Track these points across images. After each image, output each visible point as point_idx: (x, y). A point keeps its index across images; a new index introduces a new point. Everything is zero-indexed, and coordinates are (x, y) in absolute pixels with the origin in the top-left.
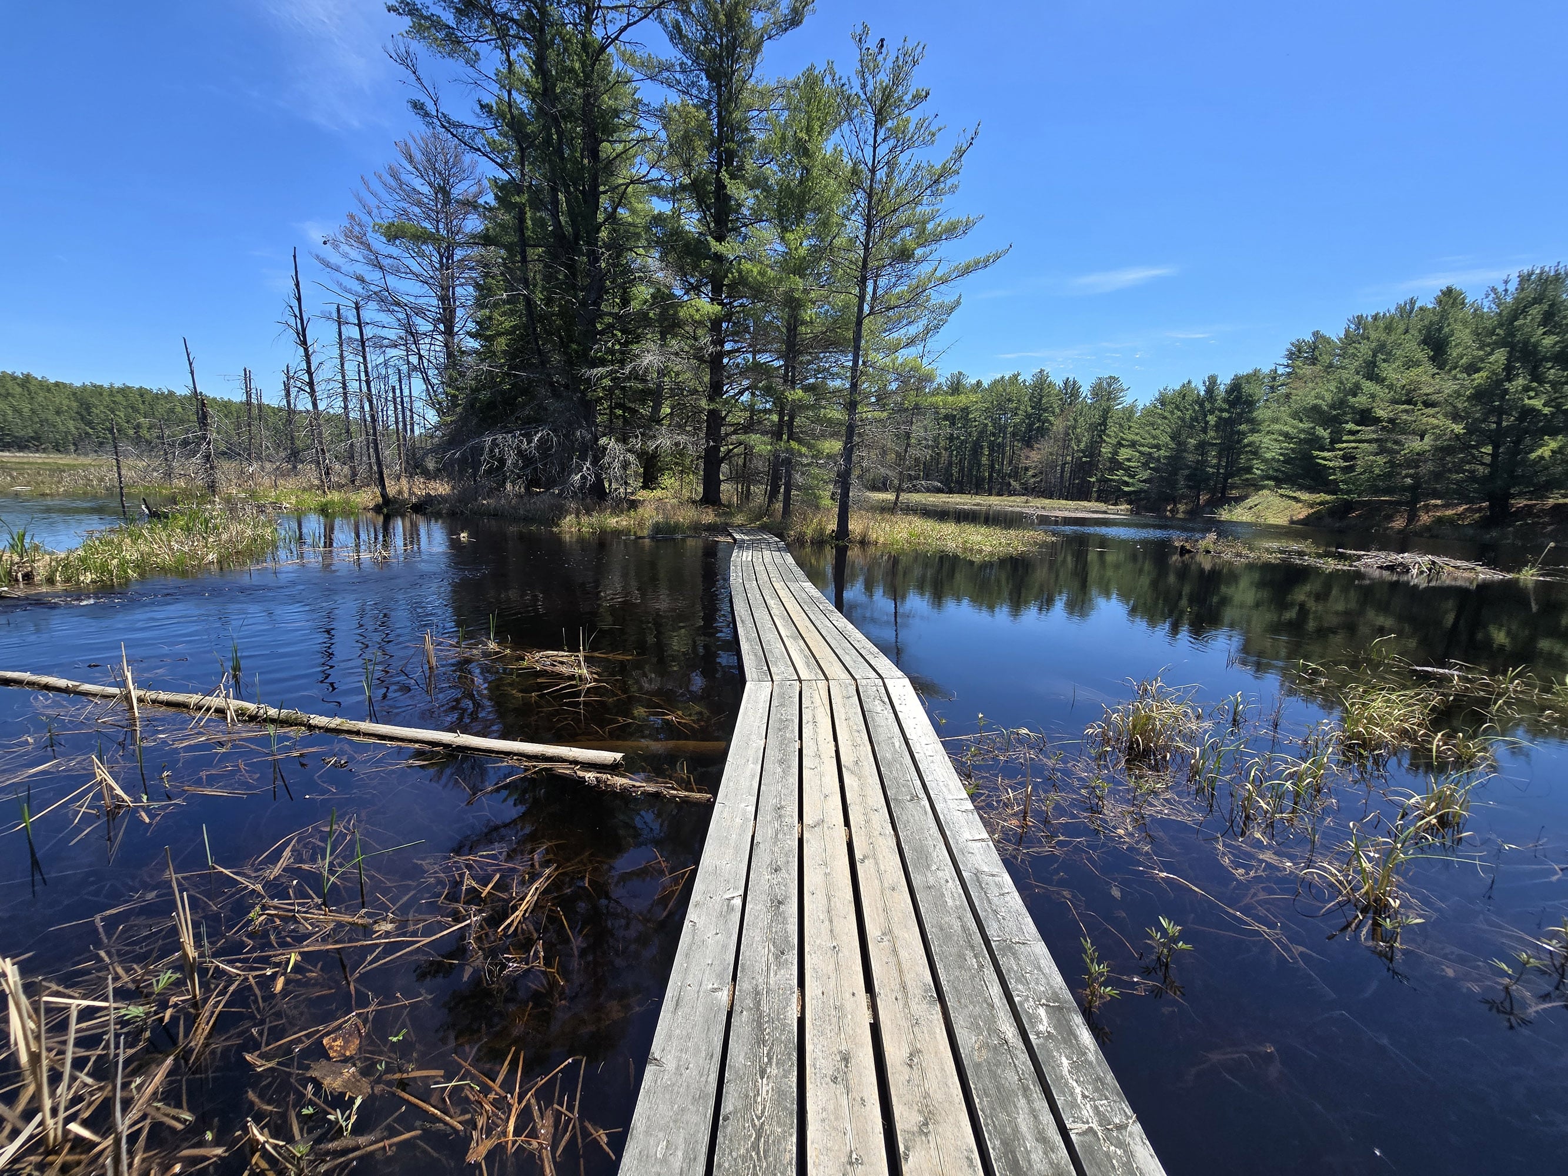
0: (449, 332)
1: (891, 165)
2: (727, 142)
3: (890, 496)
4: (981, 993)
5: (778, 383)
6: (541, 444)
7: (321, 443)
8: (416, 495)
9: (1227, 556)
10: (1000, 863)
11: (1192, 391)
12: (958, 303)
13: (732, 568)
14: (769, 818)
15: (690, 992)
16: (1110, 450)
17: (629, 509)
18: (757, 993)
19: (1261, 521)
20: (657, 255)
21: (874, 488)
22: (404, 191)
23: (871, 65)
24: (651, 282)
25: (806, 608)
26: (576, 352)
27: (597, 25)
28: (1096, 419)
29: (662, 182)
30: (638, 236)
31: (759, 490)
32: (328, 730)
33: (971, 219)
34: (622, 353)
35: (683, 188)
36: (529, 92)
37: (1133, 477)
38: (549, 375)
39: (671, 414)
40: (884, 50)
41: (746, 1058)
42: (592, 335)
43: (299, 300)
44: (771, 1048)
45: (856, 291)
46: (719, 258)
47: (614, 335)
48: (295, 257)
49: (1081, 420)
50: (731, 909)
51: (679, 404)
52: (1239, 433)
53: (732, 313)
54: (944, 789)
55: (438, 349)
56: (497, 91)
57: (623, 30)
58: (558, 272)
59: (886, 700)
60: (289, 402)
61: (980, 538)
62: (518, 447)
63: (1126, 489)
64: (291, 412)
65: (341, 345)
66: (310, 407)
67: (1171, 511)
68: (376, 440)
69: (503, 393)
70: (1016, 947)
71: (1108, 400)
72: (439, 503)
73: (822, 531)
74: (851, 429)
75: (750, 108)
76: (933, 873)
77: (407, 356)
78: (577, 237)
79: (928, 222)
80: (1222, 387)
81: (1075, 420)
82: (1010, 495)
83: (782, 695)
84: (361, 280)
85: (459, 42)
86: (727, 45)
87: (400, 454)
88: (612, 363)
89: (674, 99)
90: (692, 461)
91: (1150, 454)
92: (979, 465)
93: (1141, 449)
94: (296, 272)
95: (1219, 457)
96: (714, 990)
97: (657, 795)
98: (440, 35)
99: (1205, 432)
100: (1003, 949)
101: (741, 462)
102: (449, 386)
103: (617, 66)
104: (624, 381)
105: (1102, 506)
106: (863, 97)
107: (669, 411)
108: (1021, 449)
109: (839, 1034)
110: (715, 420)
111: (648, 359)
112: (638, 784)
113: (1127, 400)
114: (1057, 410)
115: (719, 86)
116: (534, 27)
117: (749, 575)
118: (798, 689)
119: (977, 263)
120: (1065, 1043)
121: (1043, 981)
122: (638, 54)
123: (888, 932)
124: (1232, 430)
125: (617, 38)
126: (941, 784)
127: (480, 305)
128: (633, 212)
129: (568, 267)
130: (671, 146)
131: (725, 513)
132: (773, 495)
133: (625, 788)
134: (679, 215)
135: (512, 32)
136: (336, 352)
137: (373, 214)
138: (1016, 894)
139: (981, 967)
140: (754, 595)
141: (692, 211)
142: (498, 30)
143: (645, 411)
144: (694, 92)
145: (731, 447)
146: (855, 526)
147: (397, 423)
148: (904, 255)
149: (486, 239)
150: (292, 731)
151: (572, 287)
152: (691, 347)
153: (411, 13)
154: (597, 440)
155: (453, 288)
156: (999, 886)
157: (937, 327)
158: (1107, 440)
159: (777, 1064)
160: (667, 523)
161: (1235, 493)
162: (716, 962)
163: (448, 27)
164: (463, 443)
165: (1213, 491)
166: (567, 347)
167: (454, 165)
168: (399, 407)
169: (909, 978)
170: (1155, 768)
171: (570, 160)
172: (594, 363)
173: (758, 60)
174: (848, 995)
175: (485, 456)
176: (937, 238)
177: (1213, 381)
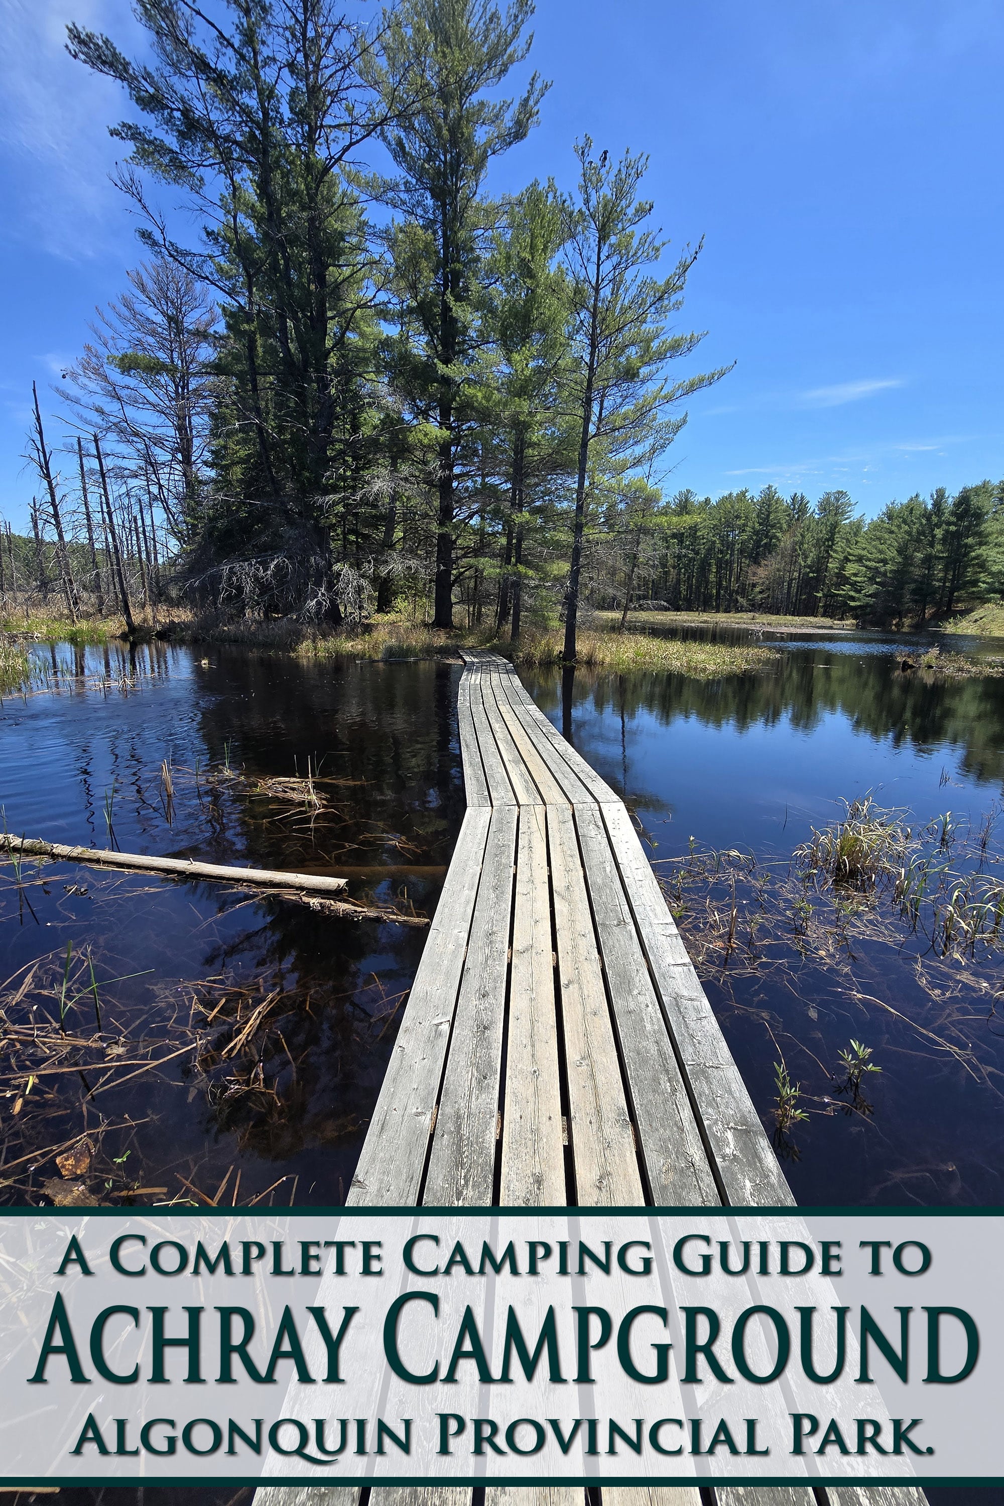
0: (187, 461)
1: (617, 283)
2: (453, 262)
3: (616, 615)
4: (672, 1117)
5: (505, 506)
6: (278, 570)
7: (68, 574)
8: (160, 623)
9: (949, 671)
10: (700, 987)
11: (920, 504)
12: (684, 421)
13: (460, 691)
14: (480, 944)
15: (396, 1116)
16: (837, 565)
17: (363, 633)
18: (459, 1117)
19: (986, 633)
20: (386, 380)
21: (602, 608)
22: (138, 320)
23: (594, 179)
24: (380, 408)
25: (529, 731)
26: (308, 479)
27: (321, 144)
28: (824, 535)
29: (390, 306)
30: (366, 361)
31: (490, 611)
32: (70, 858)
33: (696, 335)
34: (354, 479)
35: (411, 310)
36: (255, 217)
37: (859, 592)
38: (283, 504)
39: (404, 538)
40: (607, 162)
41: (445, 1180)
42: (325, 463)
43: (41, 433)
44: (468, 1171)
45: (581, 412)
46: (446, 381)
47: (345, 461)
48: (34, 390)
49: (808, 536)
50: (438, 1034)
51: (411, 528)
52: (966, 545)
53: (461, 437)
54: (651, 914)
55: (177, 478)
56: (223, 219)
57: (346, 149)
58: (288, 399)
59: (601, 824)
60: (37, 535)
61: (703, 657)
62: (255, 575)
63: (852, 604)
64: (39, 541)
65: (83, 477)
66: (56, 538)
67: (897, 625)
68: (119, 570)
69: (240, 521)
70: (710, 1071)
71: (836, 514)
72: (182, 630)
73: (550, 651)
74: (577, 552)
75: (475, 227)
76: (635, 998)
77: (148, 485)
78: (306, 363)
79: (652, 341)
80: (950, 500)
81: (803, 536)
82: (737, 611)
83: (500, 821)
84: (100, 411)
85: (183, 168)
86: (451, 163)
87: (144, 582)
88: (345, 489)
89: (400, 218)
90: (425, 584)
91: (877, 568)
92: (707, 582)
93: (868, 563)
94: (37, 405)
95: (946, 570)
96: (418, 1114)
97: (378, 920)
98: (166, 160)
99: (932, 546)
100: (696, 1074)
101: (472, 585)
102: (189, 515)
103: (342, 187)
104: (355, 508)
105: (827, 621)
106: (587, 213)
107: (402, 534)
108: (748, 566)
109: (533, 1157)
110: (445, 544)
111: (379, 485)
112: (359, 909)
113: (855, 515)
114: (785, 526)
115: (444, 205)
116: (257, 149)
117: (476, 698)
118: (516, 814)
119: (701, 380)
120: (750, 1166)
121: (733, 1105)
122: (362, 174)
123: (587, 1056)
124: (959, 544)
125: (340, 158)
126: (648, 908)
127: (214, 435)
128: (362, 335)
129: (297, 394)
130: (397, 268)
131: (456, 636)
132: (502, 616)
133: (347, 913)
134: (407, 338)
135: (235, 155)
136: (78, 484)
137: (109, 345)
138: (713, 1019)
139: (674, 1090)
140: (480, 719)
141: (420, 334)
142: (221, 154)
143: (379, 535)
144: (419, 211)
145: (462, 570)
146: (582, 647)
147: (140, 552)
148: (629, 375)
149: (218, 369)
150: (36, 860)
151: (301, 415)
152: (421, 471)
153: (133, 137)
154: (331, 566)
155: (190, 418)
156: (697, 1010)
157: (663, 447)
158: (834, 555)
159: (473, 1186)
160: (399, 647)
161: (961, 606)
162: (422, 1087)
163: (171, 151)
164: (205, 570)
165: (938, 604)
166: (301, 475)
167: (186, 293)
168: (141, 536)
169: (605, 1102)
170: (862, 889)
171: (298, 286)
172: (326, 491)
173: (482, 177)
174: (544, 1119)
175: (223, 585)
176: (661, 356)
177: (941, 494)
